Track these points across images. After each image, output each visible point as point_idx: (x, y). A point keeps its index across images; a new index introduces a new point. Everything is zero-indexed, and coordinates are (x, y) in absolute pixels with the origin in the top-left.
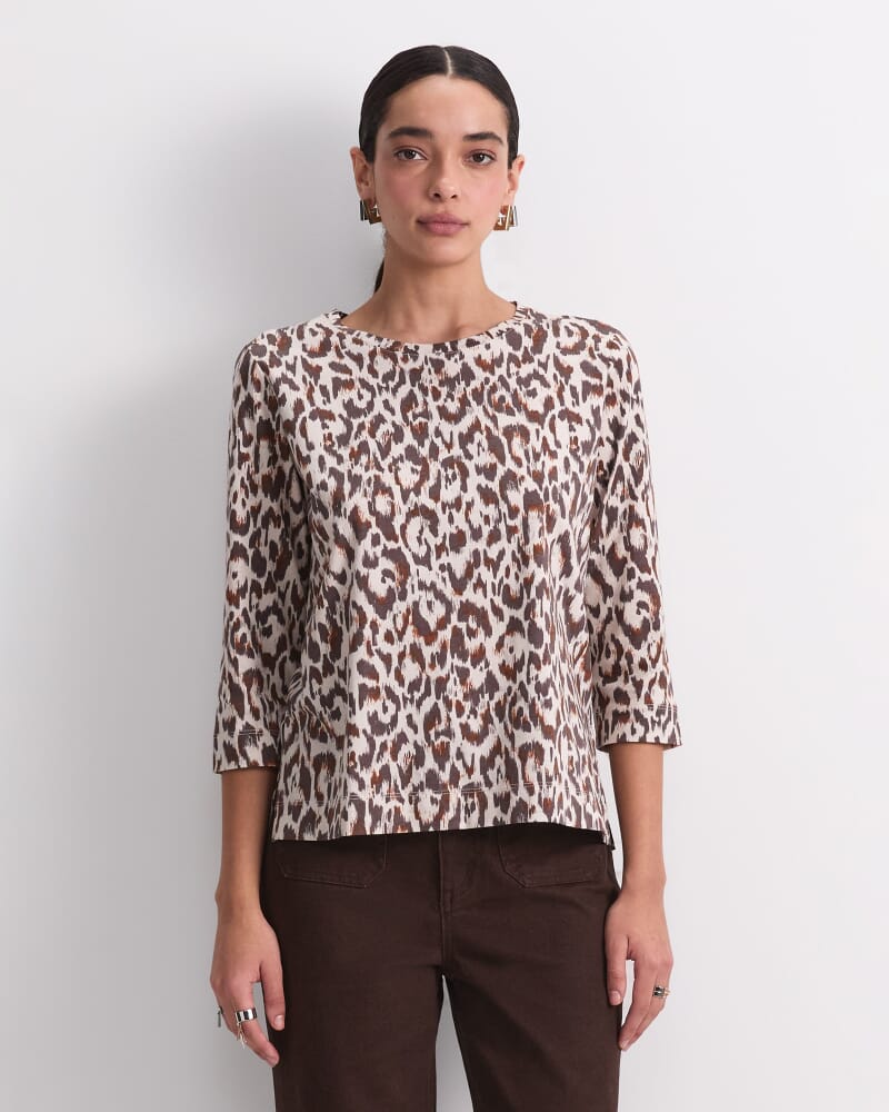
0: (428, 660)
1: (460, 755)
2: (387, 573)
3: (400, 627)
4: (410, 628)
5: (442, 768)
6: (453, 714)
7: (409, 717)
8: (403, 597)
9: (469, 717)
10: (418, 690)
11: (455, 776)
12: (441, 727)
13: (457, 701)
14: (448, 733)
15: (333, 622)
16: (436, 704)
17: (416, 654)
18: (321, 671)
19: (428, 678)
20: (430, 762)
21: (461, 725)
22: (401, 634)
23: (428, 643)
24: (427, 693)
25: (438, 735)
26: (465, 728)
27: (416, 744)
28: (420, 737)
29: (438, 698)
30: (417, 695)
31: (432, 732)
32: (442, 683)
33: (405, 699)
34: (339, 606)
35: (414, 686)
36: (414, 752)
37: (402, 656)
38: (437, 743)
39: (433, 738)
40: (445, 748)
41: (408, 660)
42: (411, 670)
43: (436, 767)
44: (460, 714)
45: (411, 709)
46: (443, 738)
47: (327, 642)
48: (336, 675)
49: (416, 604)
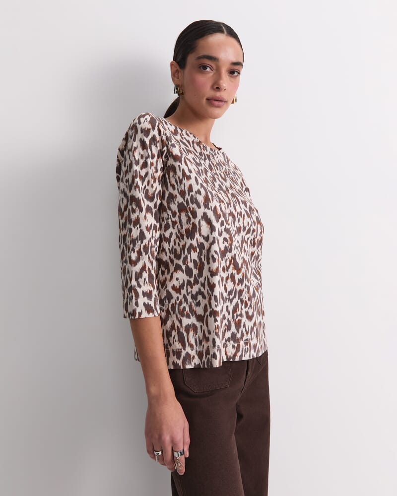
0: (237, 282)
1: (244, 326)
2: (225, 239)
3: (228, 265)
4: (232, 266)
5: (238, 331)
6: (243, 307)
7: (227, 307)
8: (230, 252)
9: (249, 308)
10: (232, 295)
11: (242, 335)
12: (239, 313)
13: (246, 301)
14: (241, 315)
15: (200, 259)
16: (238, 302)
17: (233, 278)
18: (193, 282)
19: (236, 289)
20: (233, 329)
21: (246, 312)
22: (228, 268)
23: (238, 273)
24: (235, 297)
25: (237, 316)
26: (247, 313)
27: (228, 320)
28: (230, 317)
29: (239, 299)
30: (231, 297)
31: (235, 315)
32: (241, 292)
33: (226, 298)
34: (204, 252)
35: (230, 293)
36: (227, 323)
37: (227, 278)
38: (237, 320)
39: (235, 317)
40: (240, 321)
41: (229, 281)
42: (230, 285)
43: (236, 331)
44: (245, 307)
45: (228, 303)
46: (239, 318)
47: (196, 269)
48: (199, 285)
49: (235, 255)
